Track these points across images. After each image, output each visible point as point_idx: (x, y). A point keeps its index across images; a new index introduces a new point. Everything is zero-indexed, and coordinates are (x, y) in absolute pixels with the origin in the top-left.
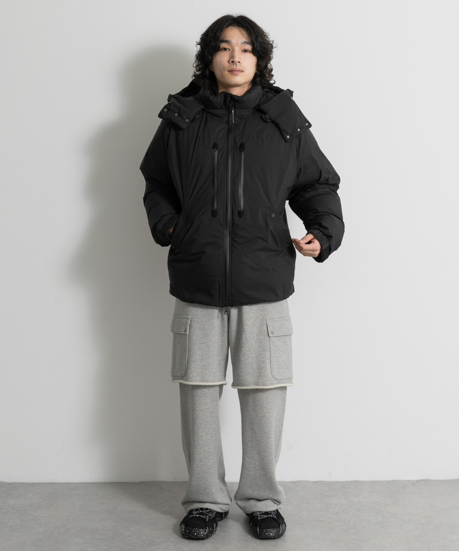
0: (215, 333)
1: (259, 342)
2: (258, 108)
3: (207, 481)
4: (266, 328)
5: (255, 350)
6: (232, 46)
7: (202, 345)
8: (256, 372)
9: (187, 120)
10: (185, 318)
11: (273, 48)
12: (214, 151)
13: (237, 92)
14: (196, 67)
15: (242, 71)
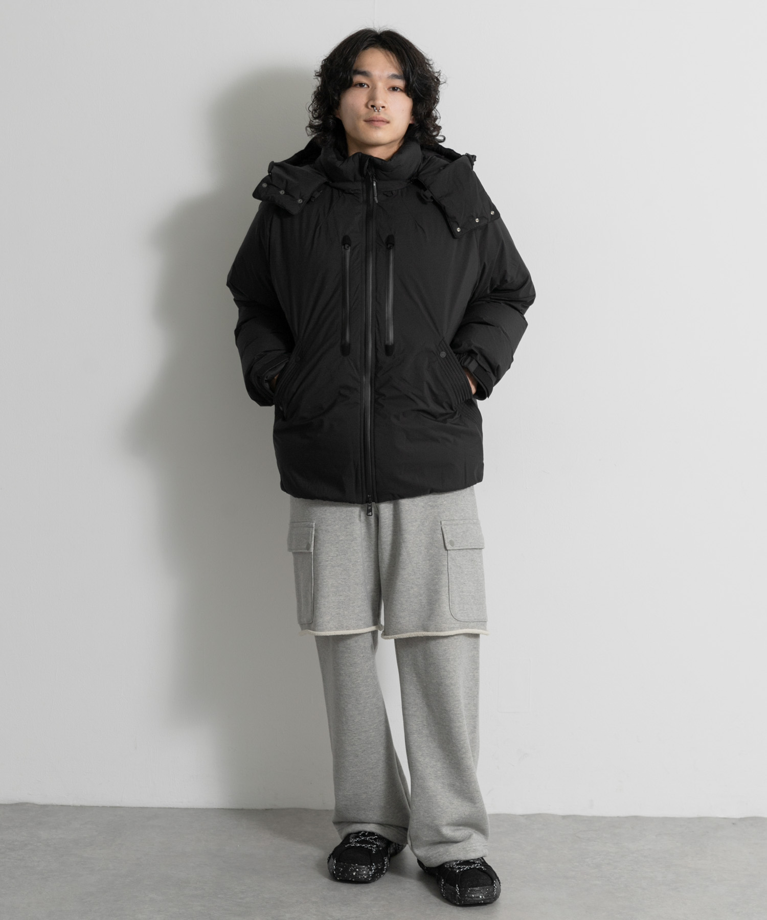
0: (356, 548)
1: (429, 560)
2: (416, 178)
3: (370, 788)
4: (442, 535)
5: (424, 573)
6: (372, 81)
7: (336, 568)
8: (425, 609)
9: (300, 201)
10: (307, 527)
11: (439, 84)
12: (344, 248)
13: (380, 153)
14: (312, 113)
15: (388, 122)
